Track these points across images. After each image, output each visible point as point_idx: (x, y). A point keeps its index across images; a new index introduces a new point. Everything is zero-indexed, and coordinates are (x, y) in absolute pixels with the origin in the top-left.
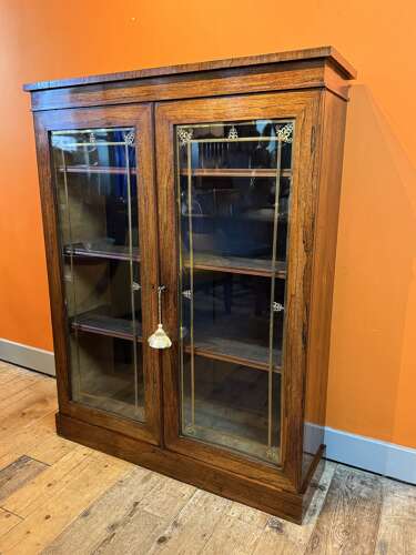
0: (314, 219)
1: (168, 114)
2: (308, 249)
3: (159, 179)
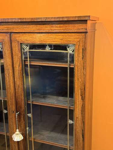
0: (85, 86)
1: (17, 38)
2: (83, 99)
3: (15, 66)
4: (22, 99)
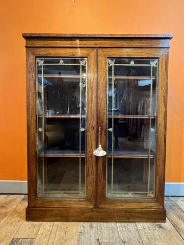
2: (166, 105)
3: (99, 79)
4: (104, 113)
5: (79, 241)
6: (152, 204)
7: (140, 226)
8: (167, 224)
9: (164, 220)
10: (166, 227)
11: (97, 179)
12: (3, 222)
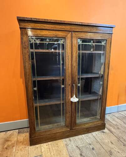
4: (76, 75)
5: (67, 149)
6: (99, 122)
7: (95, 134)
8: (106, 130)
9: (104, 129)
10: (106, 132)
11: (71, 114)
12: (14, 150)
